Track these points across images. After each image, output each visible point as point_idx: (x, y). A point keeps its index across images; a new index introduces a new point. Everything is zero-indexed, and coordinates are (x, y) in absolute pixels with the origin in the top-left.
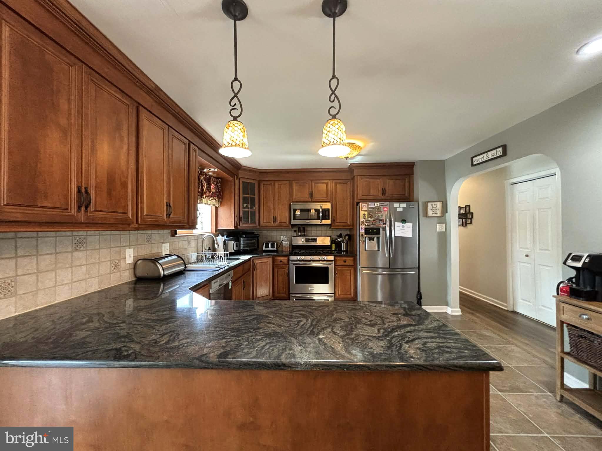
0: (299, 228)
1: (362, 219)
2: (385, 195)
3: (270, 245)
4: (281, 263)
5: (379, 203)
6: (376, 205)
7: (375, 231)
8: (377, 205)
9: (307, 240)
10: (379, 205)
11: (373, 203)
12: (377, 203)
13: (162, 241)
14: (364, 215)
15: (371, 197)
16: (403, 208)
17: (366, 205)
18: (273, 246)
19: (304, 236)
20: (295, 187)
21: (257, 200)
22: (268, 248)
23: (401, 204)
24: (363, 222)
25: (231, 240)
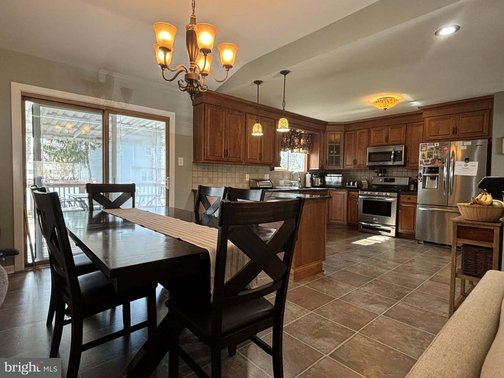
0: (381, 170)
1: (420, 159)
2: (456, 134)
3: (351, 183)
4: (353, 197)
5: (438, 143)
6: (435, 145)
7: (433, 170)
8: (437, 145)
9: (386, 180)
10: (438, 145)
11: (432, 143)
12: (437, 143)
13: (265, 173)
14: (423, 155)
15: (440, 137)
16: (467, 146)
17: (425, 146)
18: (354, 184)
19: (384, 176)
20: (373, 134)
21: (342, 148)
22: (350, 185)
23: (465, 143)
24: (422, 163)
25: (317, 177)
